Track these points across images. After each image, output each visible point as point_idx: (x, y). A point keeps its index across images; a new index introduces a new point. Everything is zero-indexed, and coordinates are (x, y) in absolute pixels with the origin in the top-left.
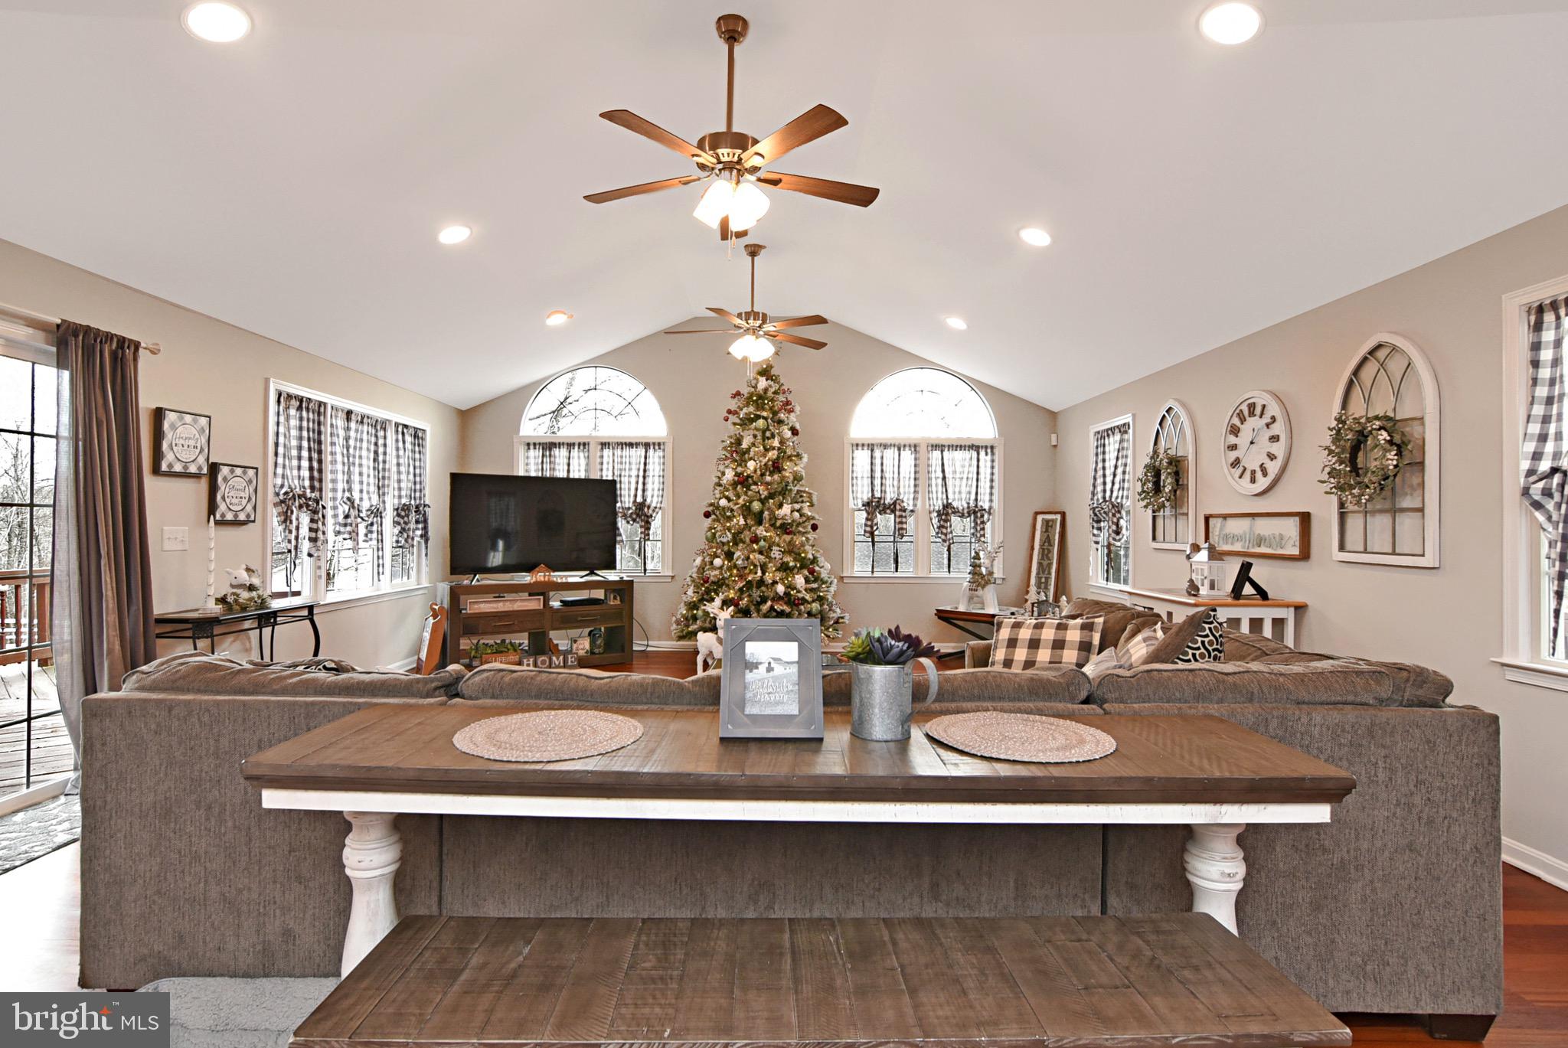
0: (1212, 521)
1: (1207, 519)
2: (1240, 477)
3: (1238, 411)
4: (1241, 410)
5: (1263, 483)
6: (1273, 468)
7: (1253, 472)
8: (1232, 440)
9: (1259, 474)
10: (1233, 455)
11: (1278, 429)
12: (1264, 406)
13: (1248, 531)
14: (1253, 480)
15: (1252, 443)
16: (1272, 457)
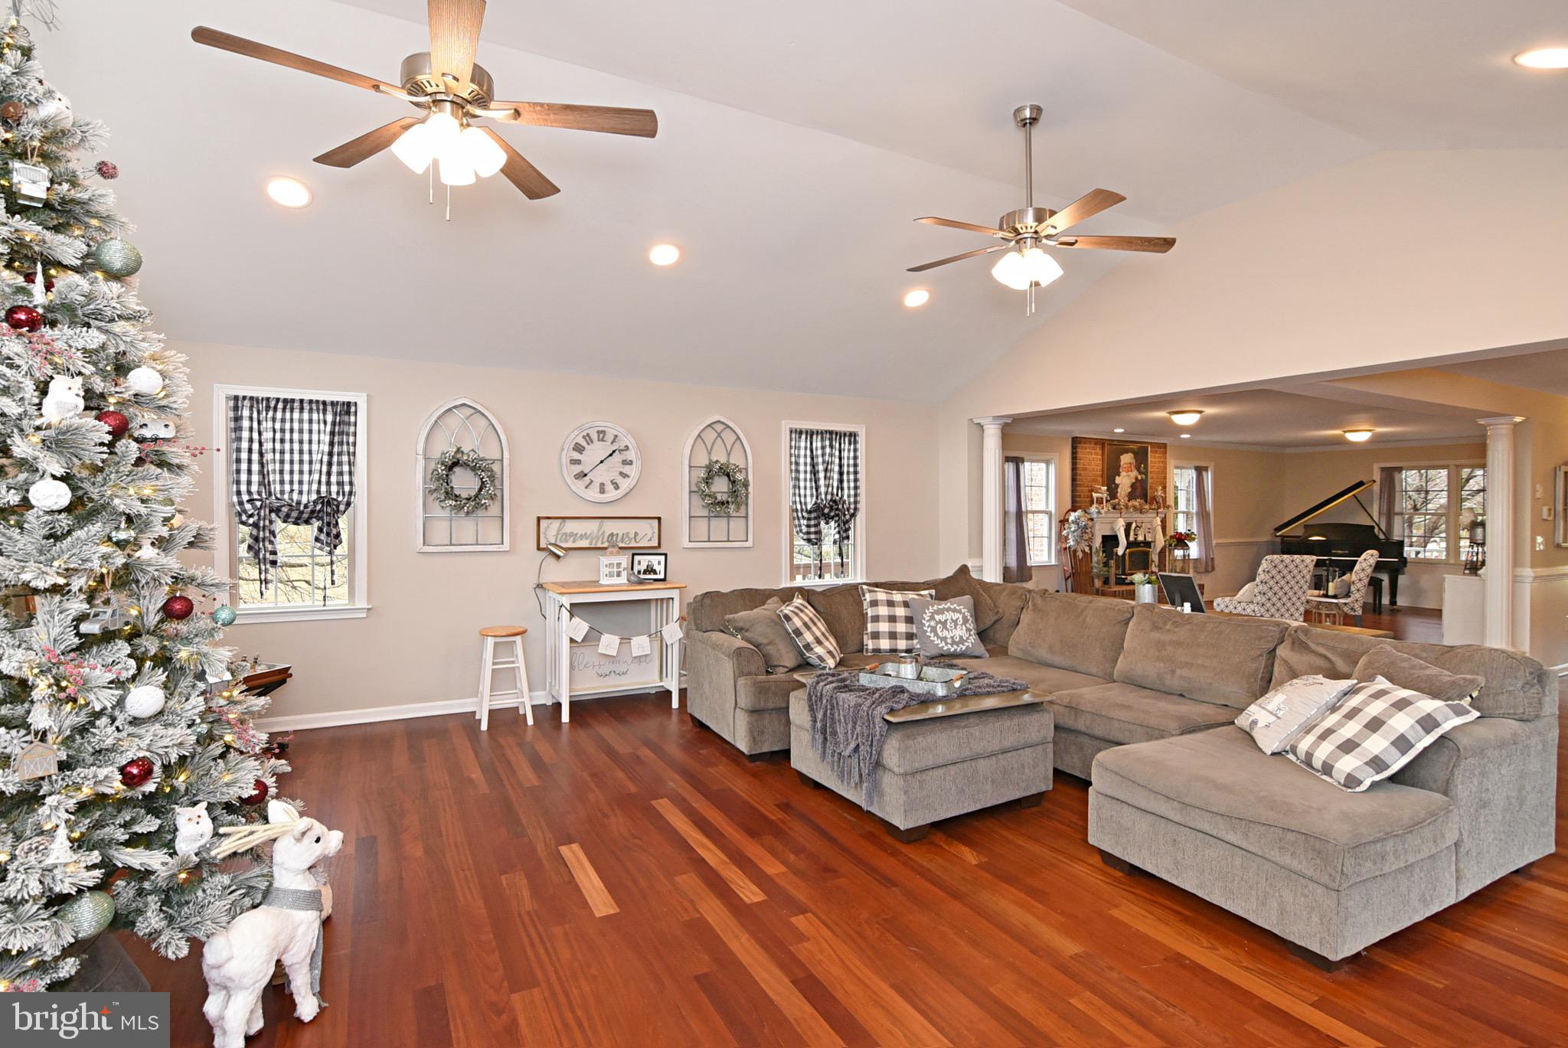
0: (543, 523)
1: (539, 519)
2: (586, 488)
3: (585, 433)
4: (588, 435)
5: (612, 494)
6: (625, 485)
7: (602, 485)
8: (576, 456)
9: (609, 487)
10: (577, 469)
11: (631, 455)
12: (616, 436)
13: (596, 531)
14: (602, 491)
15: (602, 462)
16: (624, 475)
